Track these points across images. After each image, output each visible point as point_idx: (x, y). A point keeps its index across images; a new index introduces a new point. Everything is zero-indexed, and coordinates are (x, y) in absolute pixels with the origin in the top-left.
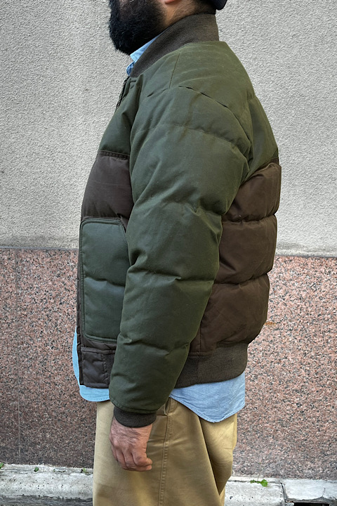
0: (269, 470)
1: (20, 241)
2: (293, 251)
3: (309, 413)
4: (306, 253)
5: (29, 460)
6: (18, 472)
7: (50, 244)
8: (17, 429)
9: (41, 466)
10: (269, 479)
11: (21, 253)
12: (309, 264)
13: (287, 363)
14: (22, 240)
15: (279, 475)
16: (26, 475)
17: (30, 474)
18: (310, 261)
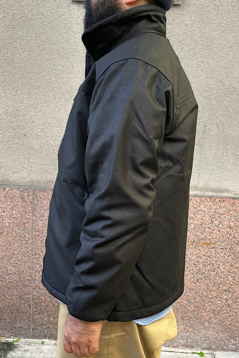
0: (205, 345)
1: (36, 183)
2: (225, 194)
3: (234, 306)
4: (234, 196)
5: (37, 336)
6: (30, 344)
8: (30, 314)
9: (46, 341)
10: (205, 352)
13: (219, 271)
15: (212, 348)
16: (35, 347)
17: (38, 346)
18: (237, 201)
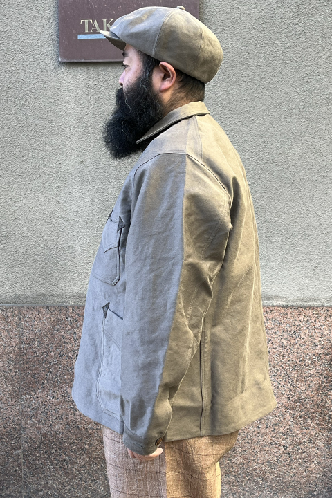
1: (22, 299)
2: (274, 302)
3: (296, 455)
4: (285, 304)
7: (50, 301)
11: (23, 310)
12: (289, 313)
14: (25, 298)
18: (289, 311)
